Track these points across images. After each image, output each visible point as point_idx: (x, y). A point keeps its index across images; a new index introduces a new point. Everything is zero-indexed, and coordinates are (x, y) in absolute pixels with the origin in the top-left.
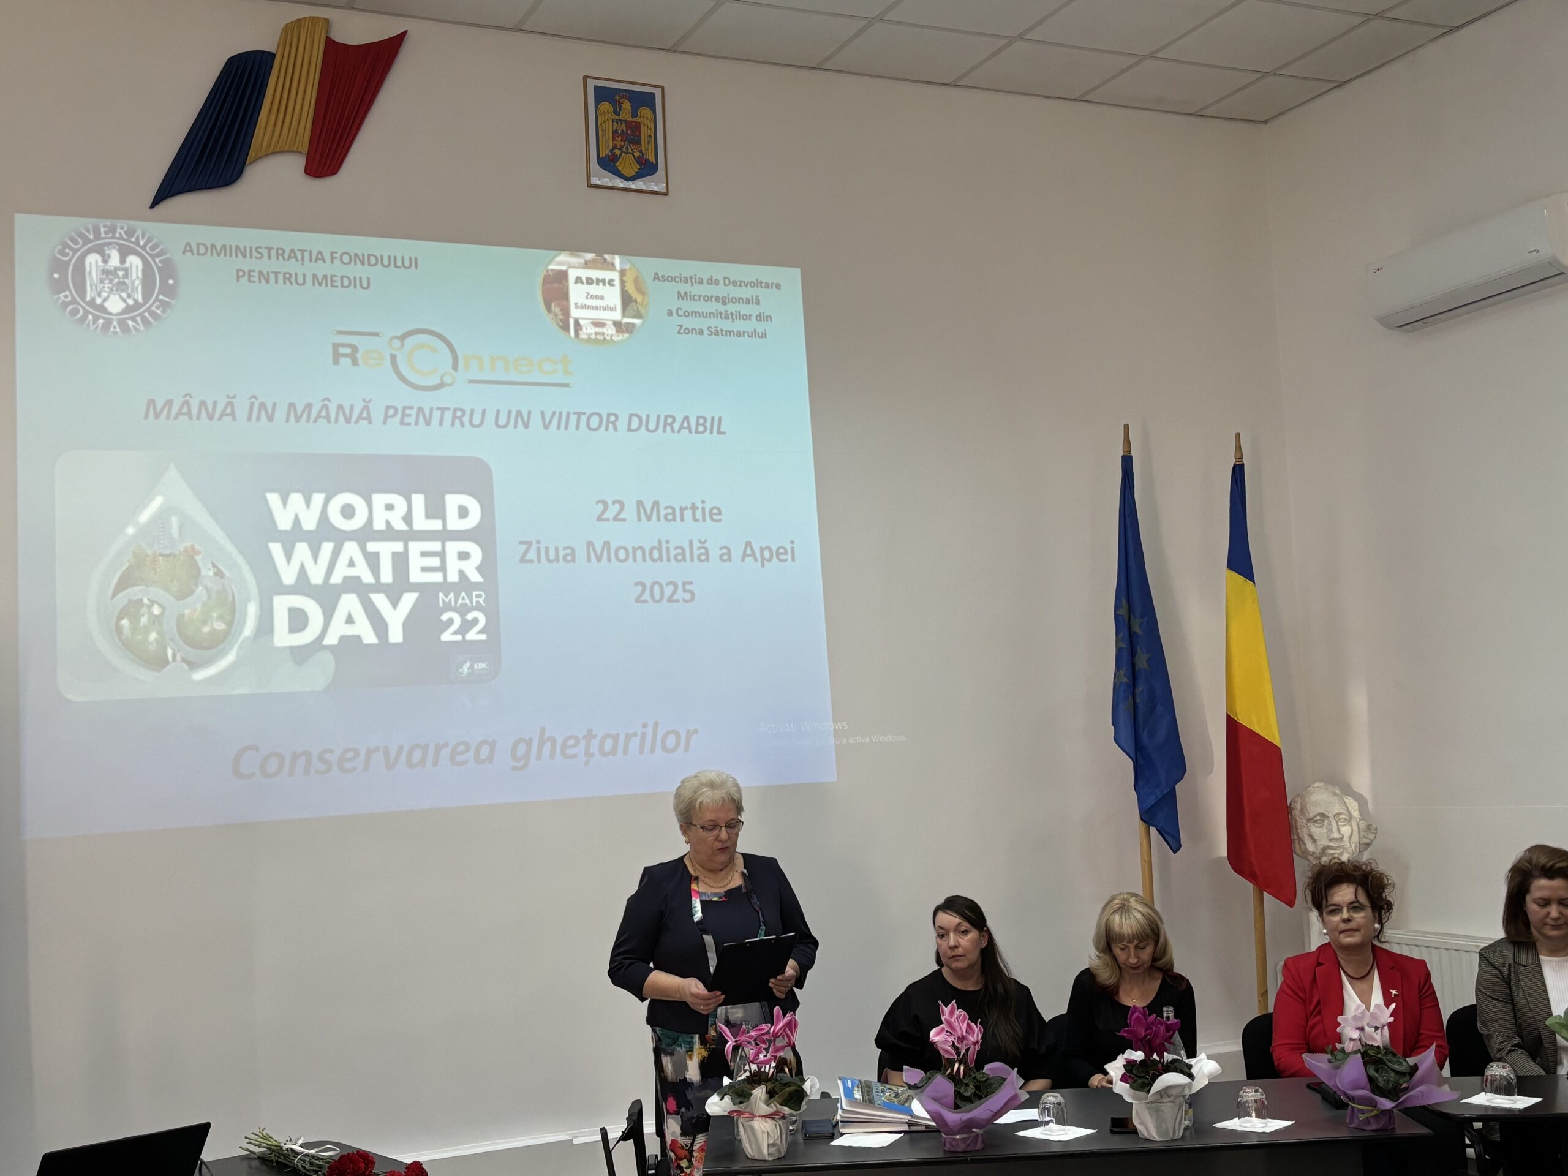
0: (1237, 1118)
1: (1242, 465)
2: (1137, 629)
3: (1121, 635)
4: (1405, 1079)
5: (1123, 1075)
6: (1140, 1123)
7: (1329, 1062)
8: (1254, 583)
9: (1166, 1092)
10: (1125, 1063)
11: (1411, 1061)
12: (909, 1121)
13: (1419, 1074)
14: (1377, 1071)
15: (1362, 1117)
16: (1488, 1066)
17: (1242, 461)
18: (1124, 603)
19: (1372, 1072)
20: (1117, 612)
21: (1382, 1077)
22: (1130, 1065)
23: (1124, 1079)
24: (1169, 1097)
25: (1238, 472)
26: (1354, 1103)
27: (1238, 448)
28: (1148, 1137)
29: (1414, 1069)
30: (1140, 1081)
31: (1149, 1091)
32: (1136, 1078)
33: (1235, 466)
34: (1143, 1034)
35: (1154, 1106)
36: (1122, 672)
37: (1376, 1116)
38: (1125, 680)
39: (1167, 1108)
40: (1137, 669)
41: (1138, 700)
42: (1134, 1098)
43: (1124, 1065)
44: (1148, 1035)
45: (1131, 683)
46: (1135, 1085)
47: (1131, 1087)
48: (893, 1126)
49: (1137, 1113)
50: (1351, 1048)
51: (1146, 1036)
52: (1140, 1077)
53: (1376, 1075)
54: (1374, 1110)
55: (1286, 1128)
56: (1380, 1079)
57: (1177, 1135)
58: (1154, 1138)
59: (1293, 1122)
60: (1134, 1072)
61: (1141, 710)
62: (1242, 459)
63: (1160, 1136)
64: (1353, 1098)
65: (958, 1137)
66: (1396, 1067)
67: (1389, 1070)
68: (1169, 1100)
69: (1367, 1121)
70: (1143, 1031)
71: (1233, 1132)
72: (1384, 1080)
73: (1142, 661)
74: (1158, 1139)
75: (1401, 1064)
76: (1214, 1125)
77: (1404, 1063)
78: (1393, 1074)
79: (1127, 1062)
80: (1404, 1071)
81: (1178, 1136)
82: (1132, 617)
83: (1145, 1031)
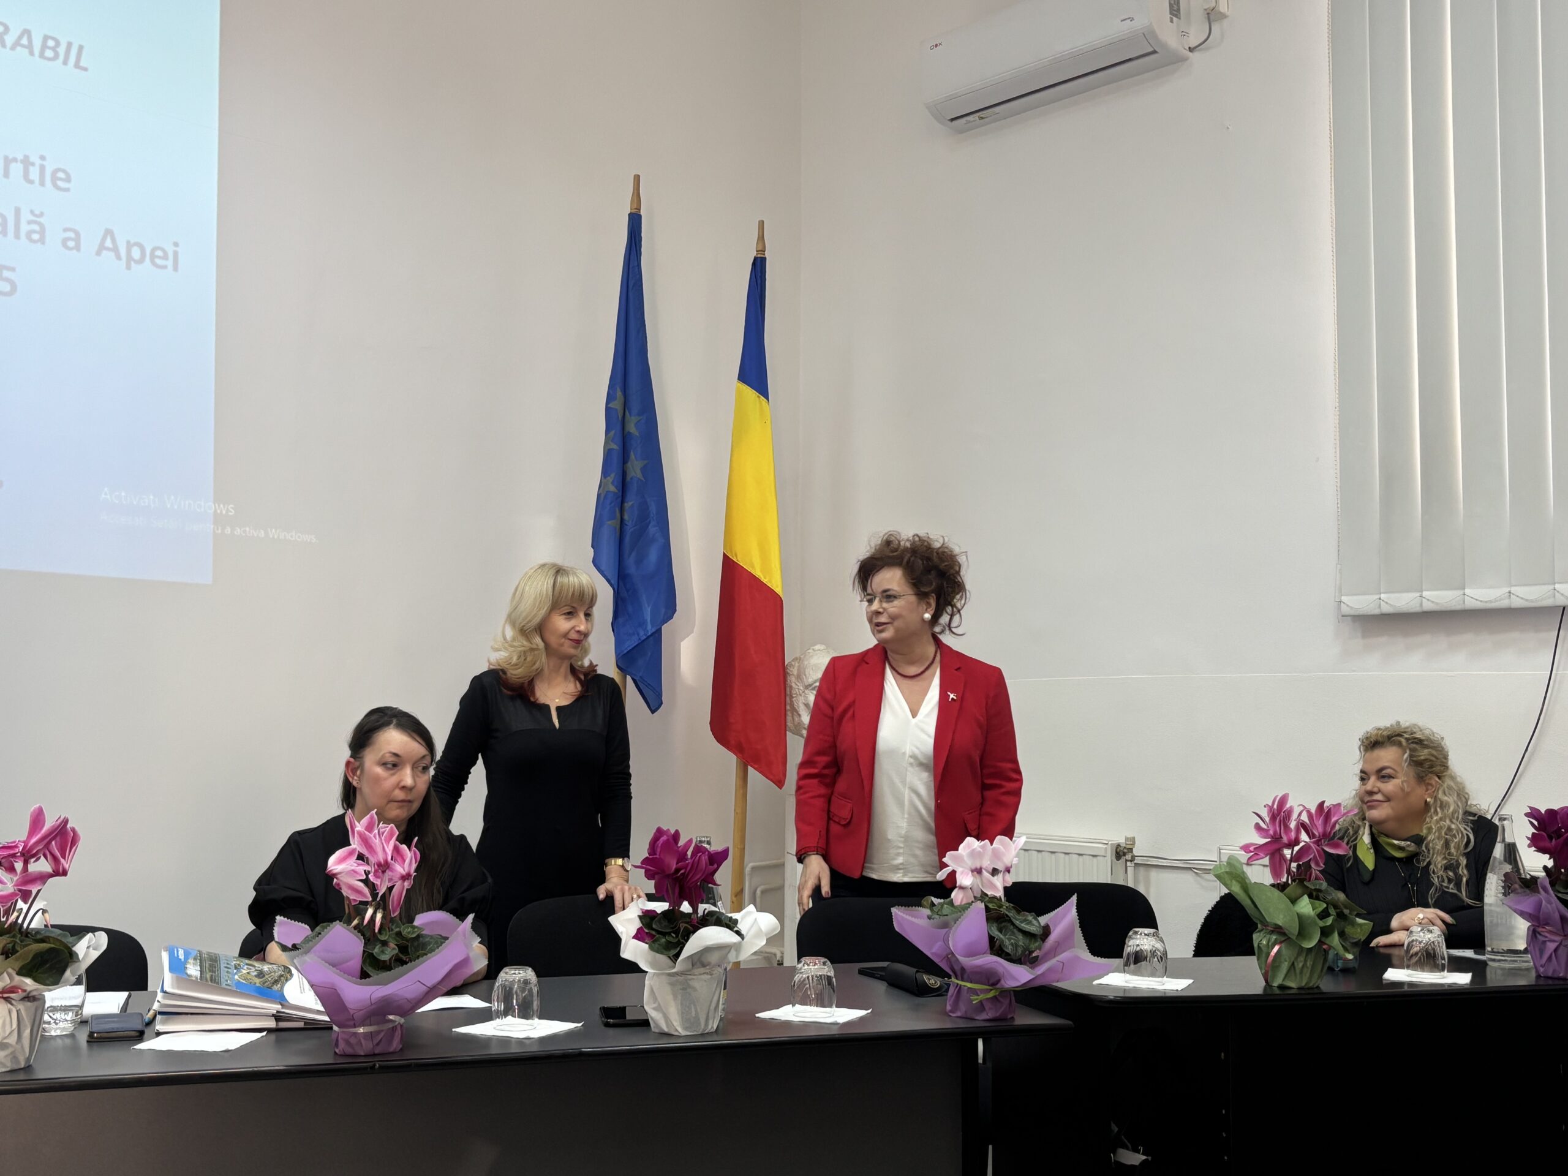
0: (791, 1005)
1: (764, 260)
2: (632, 428)
3: (612, 433)
4: (1037, 944)
5: (639, 930)
6: (655, 1009)
7: (929, 918)
8: (767, 399)
9: (700, 960)
10: (641, 914)
11: (1043, 920)
12: (278, 1012)
13: (1052, 939)
14: (1001, 931)
15: (975, 999)
16: (1130, 933)
17: (764, 254)
18: (619, 394)
19: (996, 933)
20: (609, 406)
21: (1009, 939)
22: (647, 917)
23: (639, 936)
24: (704, 966)
25: (759, 267)
26: (962, 980)
27: (761, 238)
28: (666, 1029)
29: (1046, 931)
30: (664, 940)
31: (677, 955)
32: (657, 936)
33: (755, 259)
34: (674, 867)
35: (681, 985)
36: (610, 479)
37: (995, 998)
38: (612, 488)
39: (702, 984)
40: (628, 479)
41: (626, 517)
42: (653, 965)
43: (640, 917)
44: (680, 869)
45: (620, 494)
46: (656, 946)
47: (651, 948)
48: (250, 1021)
49: (652, 991)
50: (959, 901)
51: (677, 870)
52: (664, 934)
53: (1001, 936)
54: (991, 990)
55: (862, 1019)
56: (1007, 942)
57: (710, 1027)
58: (677, 1030)
59: (869, 1011)
60: (654, 926)
61: (629, 529)
62: (764, 251)
63: (685, 1029)
64: (963, 969)
65: (361, 1030)
66: (1025, 926)
67: (1015, 930)
68: (702, 970)
69: (981, 1007)
70: (675, 862)
71: (787, 1024)
72: (1012, 944)
73: (635, 469)
74: (682, 1032)
75: (1030, 923)
76: (757, 1015)
77: (1035, 922)
78: (1020, 937)
79: (643, 912)
80: (1036, 933)
81: (712, 1027)
82: (627, 413)
83: (677, 863)
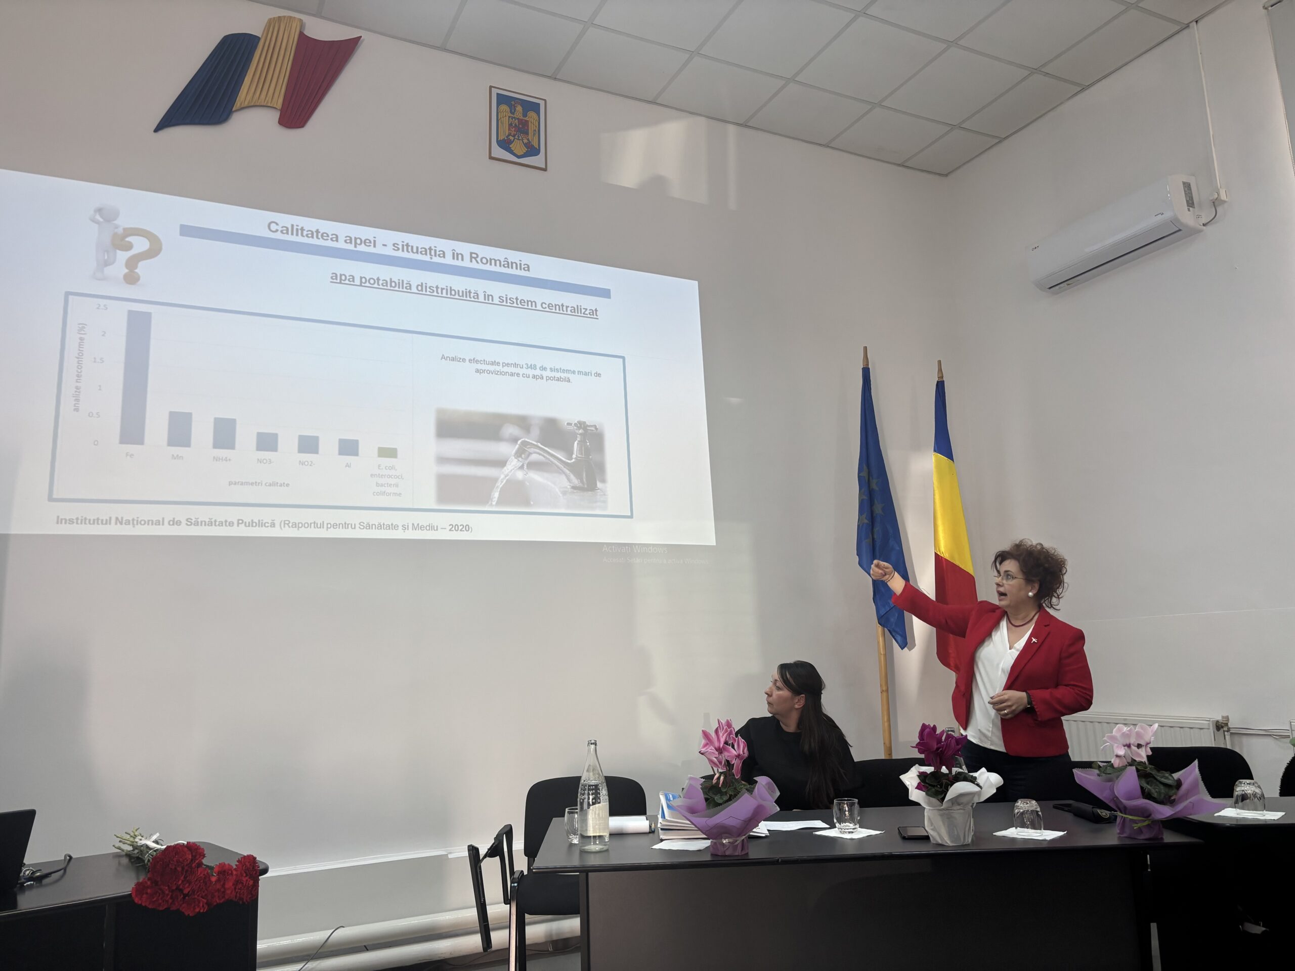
0: (1014, 828)
1: (943, 382)
2: (874, 486)
3: (863, 490)
4: (1173, 791)
5: (919, 784)
6: (932, 829)
7: (1099, 775)
8: (953, 461)
9: (956, 800)
10: (918, 774)
11: (1176, 776)
13: (1184, 787)
14: (1148, 783)
15: (1136, 826)
16: (1237, 783)
17: (943, 379)
18: (865, 467)
19: (1145, 785)
20: (860, 475)
21: (1155, 789)
22: (922, 776)
23: (919, 787)
24: (959, 804)
25: (940, 387)
26: (1125, 814)
27: (940, 370)
28: (940, 842)
29: (1179, 784)
30: (933, 789)
31: (943, 799)
32: (930, 787)
33: (938, 382)
34: (935, 747)
35: (947, 816)
36: (865, 516)
37: (1148, 825)
38: (866, 521)
39: (959, 815)
40: (875, 515)
41: (875, 537)
42: (929, 804)
43: (918, 776)
44: (940, 748)
45: (871, 523)
46: (929, 793)
47: (927, 794)
49: (929, 819)
50: (1117, 765)
51: (938, 749)
52: (934, 786)
53: (1149, 787)
54: (1146, 820)
55: (1061, 837)
56: (1153, 791)
57: (967, 841)
58: (947, 843)
59: (1065, 832)
60: (927, 781)
61: (878, 544)
62: (943, 377)
63: (952, 842)
64: (1125, 808)
66: (1163, 780)
67: (1158, 783)
68: (958, 807)
69: (1140, 830)
70: (936, 744)
71: (1013, 840)
72: (1156, 792)
73: (878, 509)
74: (951, 844)
75: (1167, 778)
76: (994, 834)
77: (1170, 778)
78: (1162, 787)
79: (919, 773)
80: (1172, 784)
81: (968, 841)
82: (871, 478)
83: (937, 745)
